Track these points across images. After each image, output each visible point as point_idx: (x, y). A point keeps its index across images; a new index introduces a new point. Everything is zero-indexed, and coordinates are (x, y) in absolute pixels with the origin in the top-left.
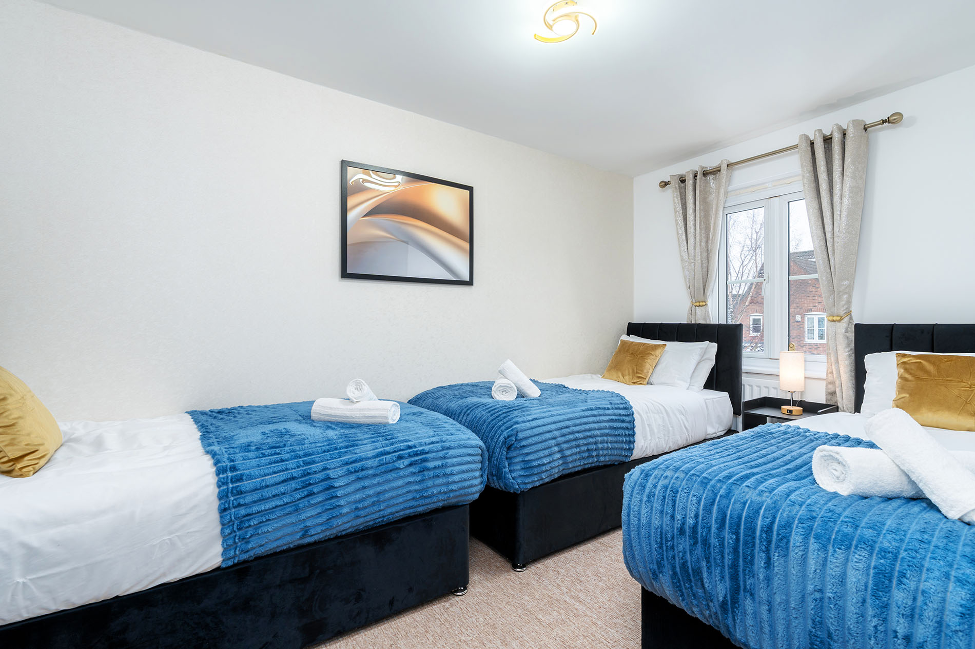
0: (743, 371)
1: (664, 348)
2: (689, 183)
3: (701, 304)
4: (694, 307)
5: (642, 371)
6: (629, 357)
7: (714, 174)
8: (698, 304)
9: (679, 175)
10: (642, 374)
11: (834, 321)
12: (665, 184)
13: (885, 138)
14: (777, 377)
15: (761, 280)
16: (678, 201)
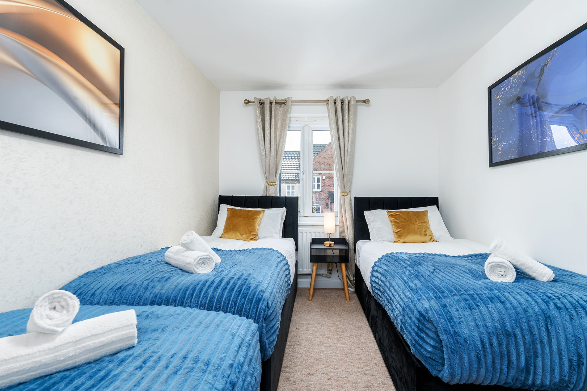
0: (299, 224)
1: (264, 212)
2: (267, 106)
3: (273, 184)
4: (268, 185)
5: (255, 230)
6: (243, 220)
7: (280, 105)
8: (271, 184)
9: (259, 99)
10: (255, 232)
11: (344, 195)
12: (247, 102)
13: (362, 110)
14: (322, 226)
15: (298, 172)
16: (259, 115)
